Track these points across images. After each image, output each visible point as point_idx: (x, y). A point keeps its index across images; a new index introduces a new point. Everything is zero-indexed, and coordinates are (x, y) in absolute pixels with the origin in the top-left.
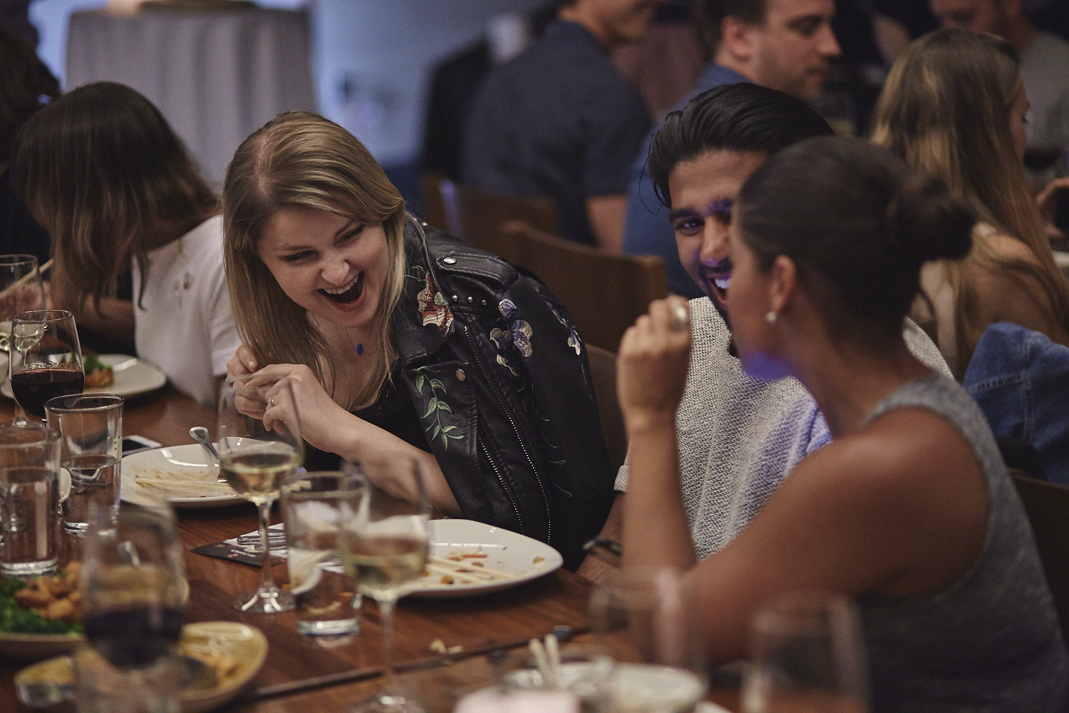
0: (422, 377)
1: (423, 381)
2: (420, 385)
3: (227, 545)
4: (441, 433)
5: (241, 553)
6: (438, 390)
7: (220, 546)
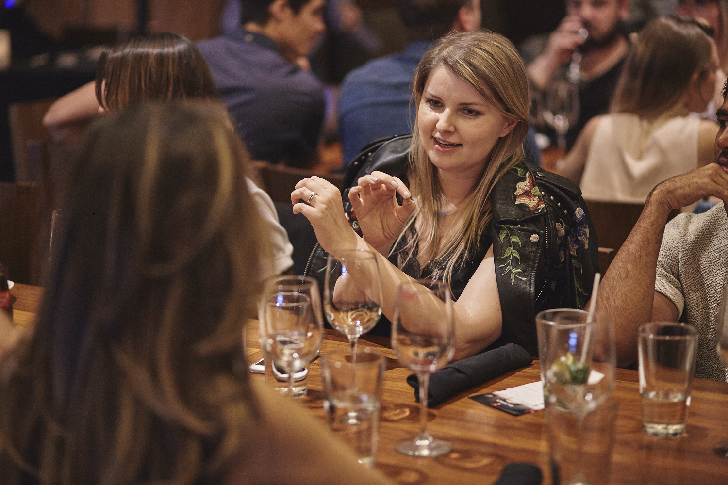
0: (506, 232)
1: (505, 235)
2: (502, 237)
3: (495, 396)
4: (511, 272)
5: (504, 403)
6: (514, 243)
7: (490, 396)
